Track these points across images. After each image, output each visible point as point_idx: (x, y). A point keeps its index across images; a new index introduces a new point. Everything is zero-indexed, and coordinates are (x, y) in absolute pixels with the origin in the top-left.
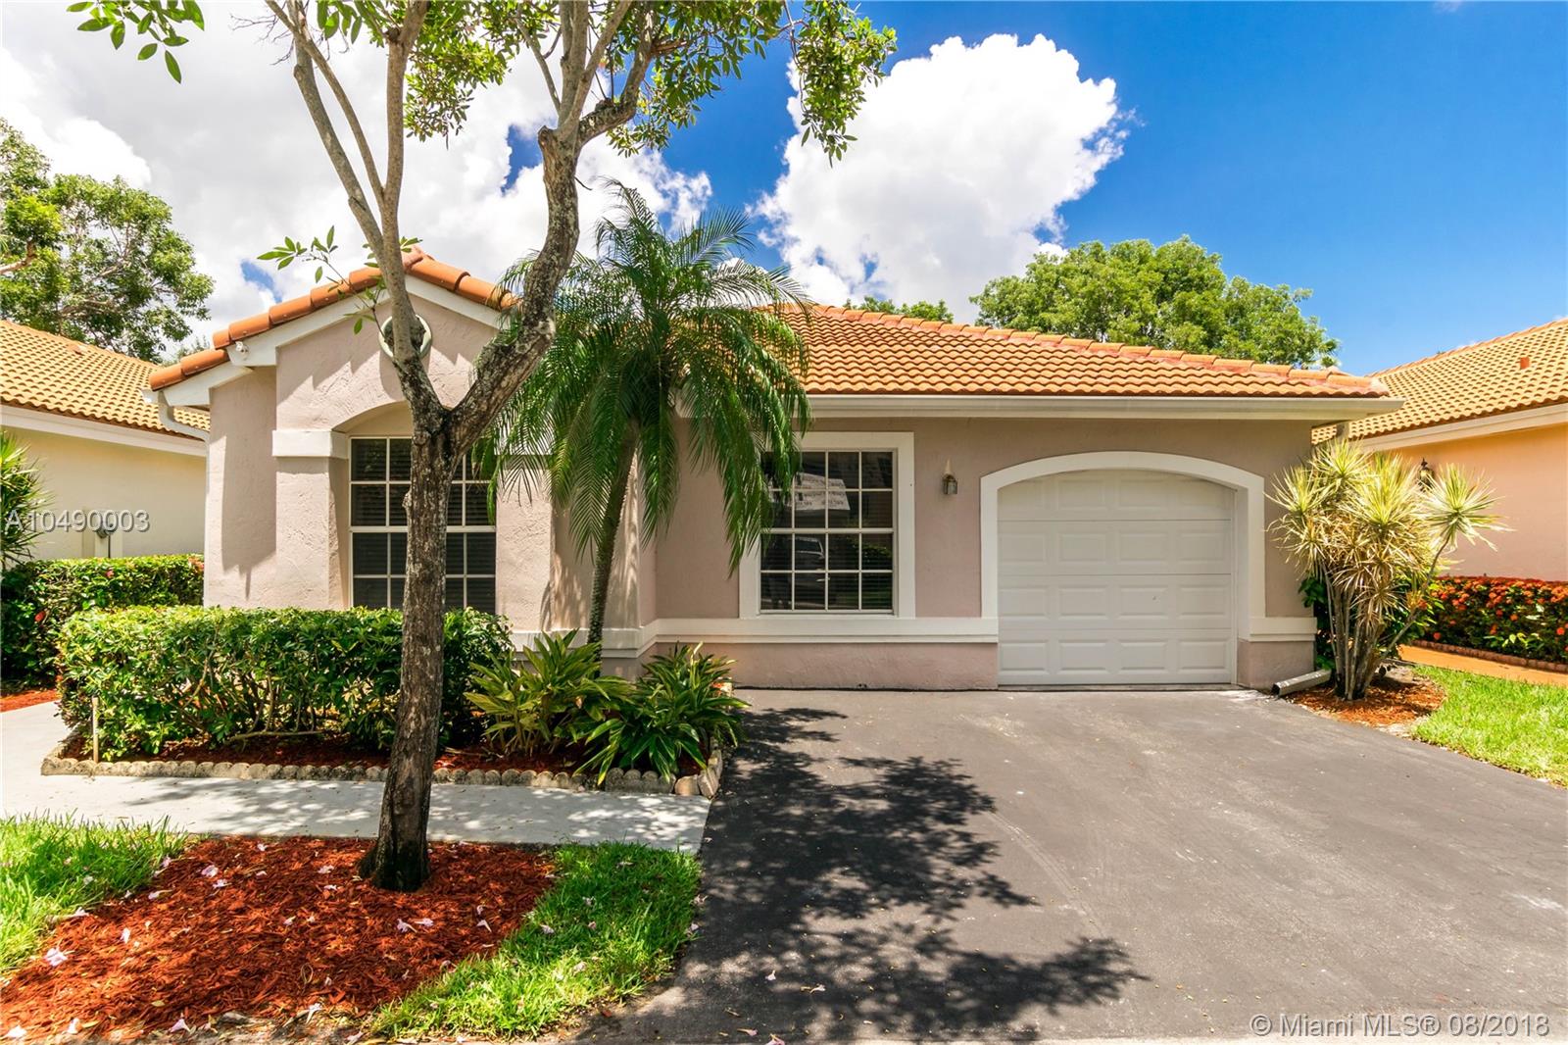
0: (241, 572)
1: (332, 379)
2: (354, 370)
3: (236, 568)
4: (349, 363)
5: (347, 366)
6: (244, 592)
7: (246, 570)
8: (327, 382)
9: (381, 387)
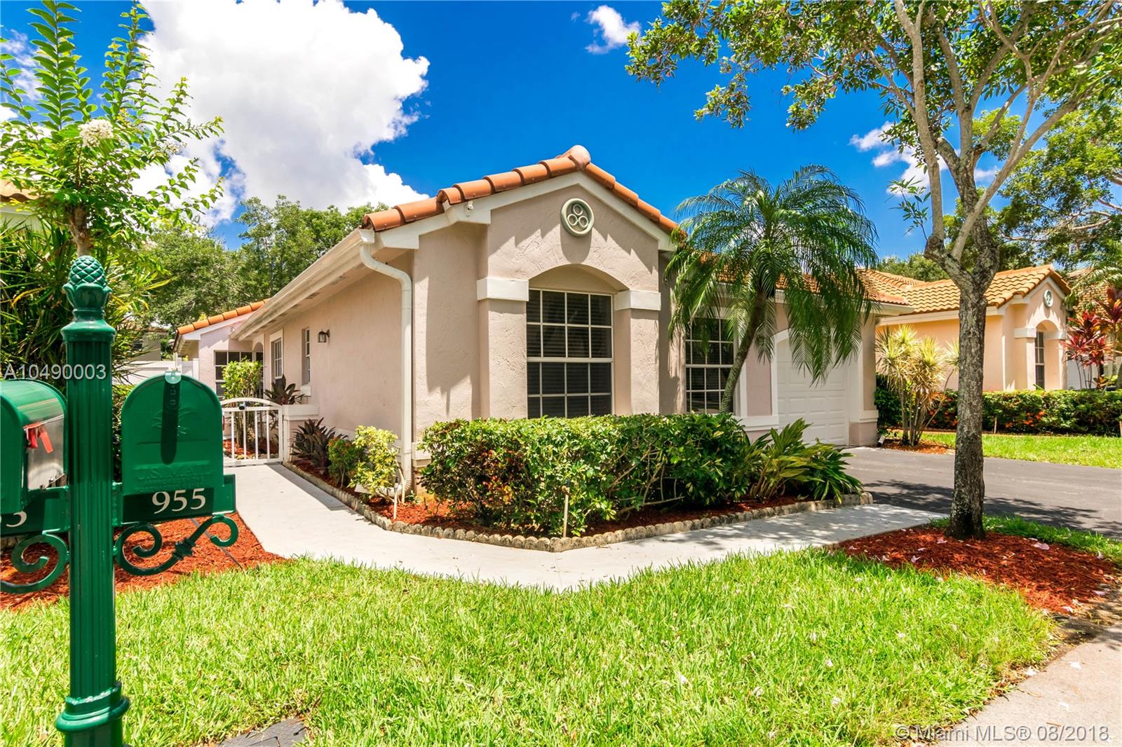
0: (442, 392)
1: (528, 241)
2: (543, 235)
3: (438, 390)
4: (539, 230)
5: (538, 232)
6: (445, 410)
7: (446, 390)
8: (524, 243)
9: (561, 252)
